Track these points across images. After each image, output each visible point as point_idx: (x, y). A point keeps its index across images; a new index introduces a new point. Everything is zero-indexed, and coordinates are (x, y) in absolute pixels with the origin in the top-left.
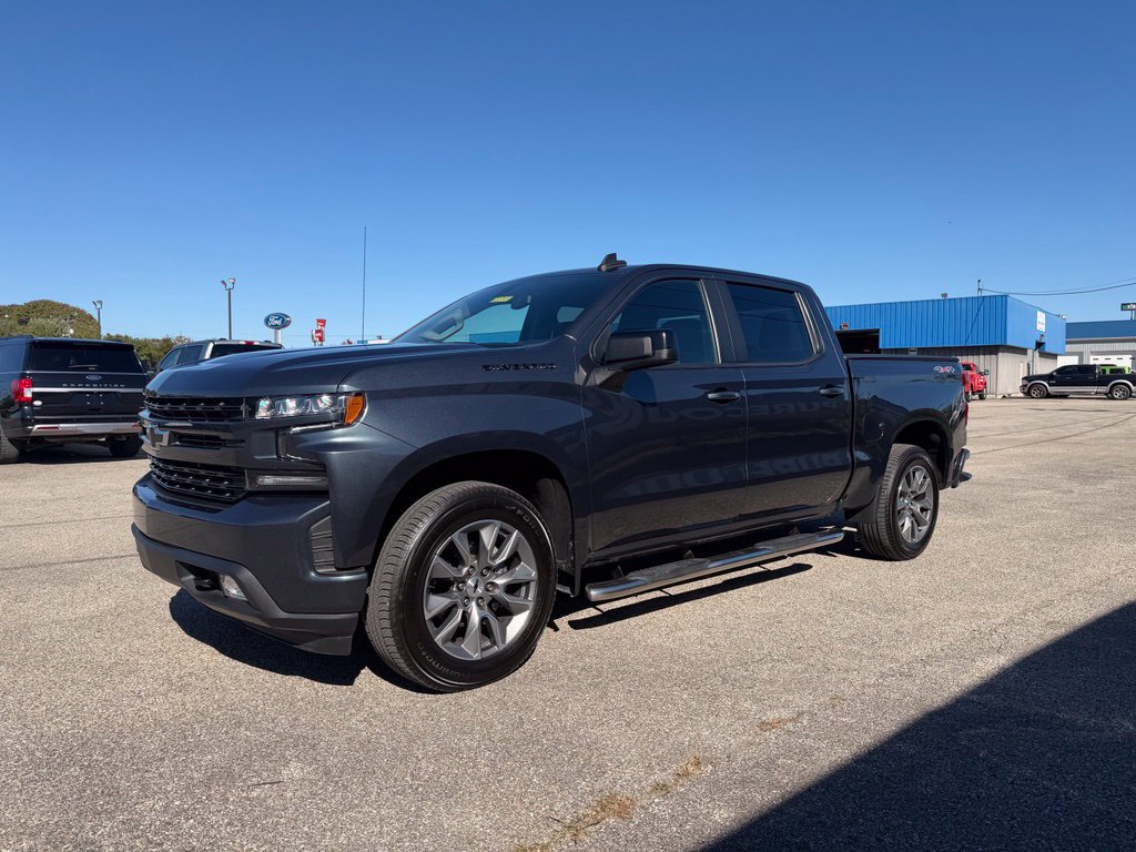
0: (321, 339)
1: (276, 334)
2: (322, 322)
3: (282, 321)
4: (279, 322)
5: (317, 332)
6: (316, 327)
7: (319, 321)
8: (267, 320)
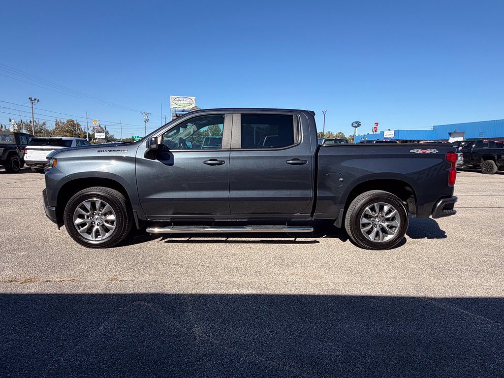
0: (376, 131)
1: (355, 129)
2: (377, 124)
3: (357, 125)
4: (356, 125)
5: (374, 128)
6: (374, 126)
7: (375, 123)
8: (352, 124)
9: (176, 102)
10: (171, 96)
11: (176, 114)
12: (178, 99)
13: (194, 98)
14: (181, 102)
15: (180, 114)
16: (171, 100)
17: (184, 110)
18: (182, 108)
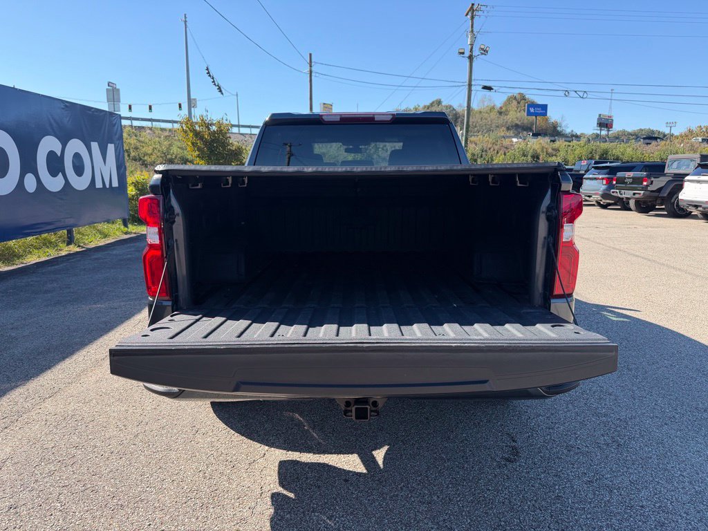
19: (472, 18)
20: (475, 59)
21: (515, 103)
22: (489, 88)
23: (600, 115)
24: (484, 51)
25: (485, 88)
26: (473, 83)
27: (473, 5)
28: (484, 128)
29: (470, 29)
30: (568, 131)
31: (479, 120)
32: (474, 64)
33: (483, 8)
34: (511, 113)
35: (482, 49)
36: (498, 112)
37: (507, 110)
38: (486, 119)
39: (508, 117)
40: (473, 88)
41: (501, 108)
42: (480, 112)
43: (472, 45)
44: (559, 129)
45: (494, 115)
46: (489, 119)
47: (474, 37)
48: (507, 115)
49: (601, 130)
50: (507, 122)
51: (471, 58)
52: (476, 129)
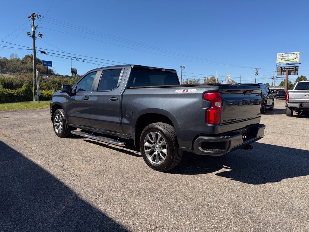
9: (281, 58)
10: (278, 54)
11: (281, 67)
12: (283, 55)
13: (299, 52)
14: (286, 57)
15: (284, 67)
16: (277, 57)
17: (288, 63)
18: (287, 62)
19: (33, 19)
20: (36, 38)
21: (29, 59)
22: (44, 53)
23: (72, 68)
24: (41, 36)
25: (42, 52)
26: (36, 49)
27: (34, 14)
28: (15, 69)
29: (32, 24)
30: (56, 73)
31: (12, 65)
32: (36, 41)
33: (39, 16)
34: (28, 63)
35: (40, 35)
36: (22, 62)
37: (26, 62)
38: (15, 65)
39: (27, 65)
40: (36, 51)
41: (23, 60)
42: (12, 61)
43: (34, 32)
44: (52, 72)
45: (19, 63)
46: (17, 65)
47: (35, 28)
48: (26, 64)
49: (73, 74)
50: (27, 67)
51: (34, 37)
52: (10, 69)
